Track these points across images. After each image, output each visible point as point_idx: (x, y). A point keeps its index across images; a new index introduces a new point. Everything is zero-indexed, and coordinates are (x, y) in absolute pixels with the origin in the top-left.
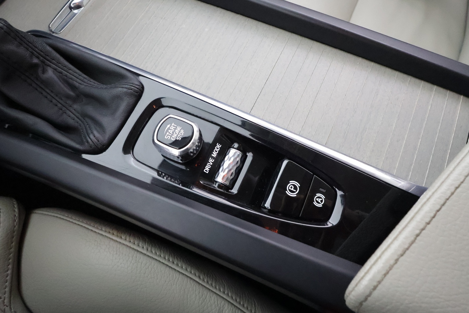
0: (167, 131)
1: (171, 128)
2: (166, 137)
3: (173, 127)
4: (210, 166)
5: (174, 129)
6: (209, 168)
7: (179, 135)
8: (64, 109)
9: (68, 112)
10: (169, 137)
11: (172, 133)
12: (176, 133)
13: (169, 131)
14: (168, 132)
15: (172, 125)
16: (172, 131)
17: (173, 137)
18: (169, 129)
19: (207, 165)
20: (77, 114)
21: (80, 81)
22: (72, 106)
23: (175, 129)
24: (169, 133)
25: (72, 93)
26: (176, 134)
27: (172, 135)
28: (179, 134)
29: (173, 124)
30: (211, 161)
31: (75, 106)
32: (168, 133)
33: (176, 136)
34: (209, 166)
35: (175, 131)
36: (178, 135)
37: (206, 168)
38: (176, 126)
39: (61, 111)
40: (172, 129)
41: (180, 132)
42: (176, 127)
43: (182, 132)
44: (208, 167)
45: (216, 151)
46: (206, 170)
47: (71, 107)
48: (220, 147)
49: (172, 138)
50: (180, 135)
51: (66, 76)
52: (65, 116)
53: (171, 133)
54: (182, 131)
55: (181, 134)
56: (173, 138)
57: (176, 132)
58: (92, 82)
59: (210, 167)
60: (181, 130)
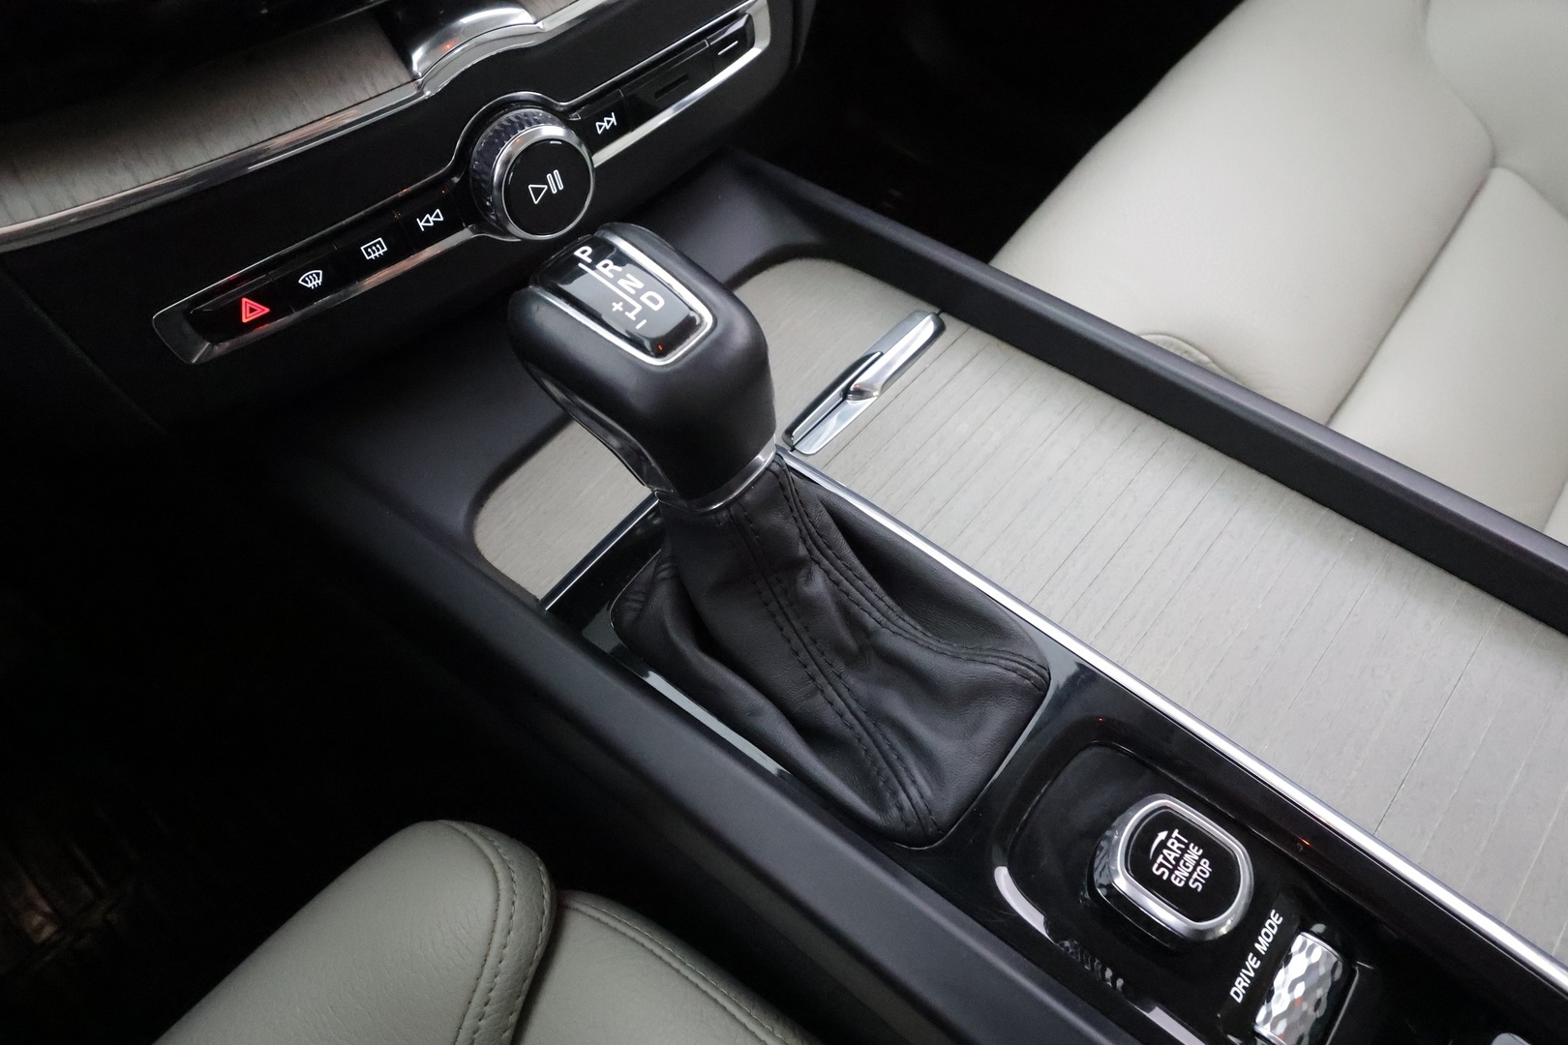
0: (1159, 851)
1: (1169, 844)
2: (1157, 870)
3: (1175, 841)
4: (1249, 981)
5: (1178, 848)
6: (1244, 987)
7: (1195, 876)
8: (821, 680)
9: (829, 690)
10: (1163, 873)
11: (1174, 863)
12: (1187, 864)
13: (1165, 851)
14: (1161, 856)
15: (1174, 836)
16: (1174, 855)
17: (1177, 876)
18: (1163, 845)
19: (1241, 974)
20: (854, 705)
21: (877, 615)
22: (843, 677)
23: (1184, 851)
24: (1165, 858)
25: (851, 643)
26: (1188, 867)
27: (1176, 867)
28: (1194, 869)
29: (1176, 833)
30: (1252, 964)
31: (852, 681)
32: (1160, 859)
33: (1187, 875)
34: (1245, 981)
35: (1182, 856)
36: (1191, 874)
37: (1236, 984)
38: (1186, 841)
39: (811, 685)
40: (1174, 848)
41: (1198, 864)
42: (1187, 846)
43: (1207, 866)
44: (1243, 984)
45: (1267, 936)
46: (1236, 993)
47: (840, 677)
48: (1279, 922)
49: (1175, 879)
50: (1199, 875)
51: (848, 595)
52: (819, 699)
53: (1171, 859)
54: (1205, 863)
55: (1202, 871)
56: (1178, 879)
57: (1185, 862)
58: (907, 623)
59: (1247, 985)
60: (1201, 857)
